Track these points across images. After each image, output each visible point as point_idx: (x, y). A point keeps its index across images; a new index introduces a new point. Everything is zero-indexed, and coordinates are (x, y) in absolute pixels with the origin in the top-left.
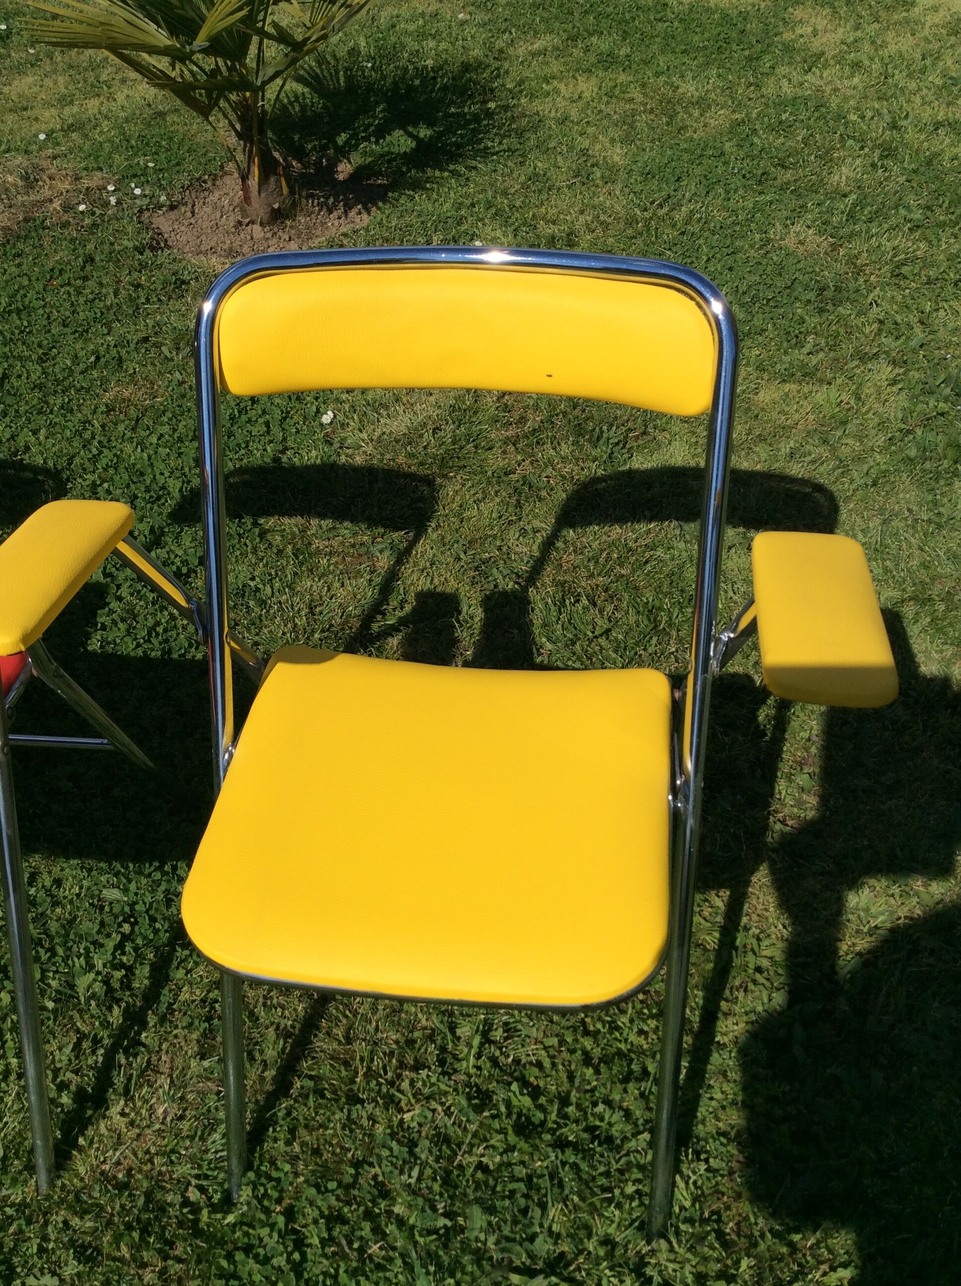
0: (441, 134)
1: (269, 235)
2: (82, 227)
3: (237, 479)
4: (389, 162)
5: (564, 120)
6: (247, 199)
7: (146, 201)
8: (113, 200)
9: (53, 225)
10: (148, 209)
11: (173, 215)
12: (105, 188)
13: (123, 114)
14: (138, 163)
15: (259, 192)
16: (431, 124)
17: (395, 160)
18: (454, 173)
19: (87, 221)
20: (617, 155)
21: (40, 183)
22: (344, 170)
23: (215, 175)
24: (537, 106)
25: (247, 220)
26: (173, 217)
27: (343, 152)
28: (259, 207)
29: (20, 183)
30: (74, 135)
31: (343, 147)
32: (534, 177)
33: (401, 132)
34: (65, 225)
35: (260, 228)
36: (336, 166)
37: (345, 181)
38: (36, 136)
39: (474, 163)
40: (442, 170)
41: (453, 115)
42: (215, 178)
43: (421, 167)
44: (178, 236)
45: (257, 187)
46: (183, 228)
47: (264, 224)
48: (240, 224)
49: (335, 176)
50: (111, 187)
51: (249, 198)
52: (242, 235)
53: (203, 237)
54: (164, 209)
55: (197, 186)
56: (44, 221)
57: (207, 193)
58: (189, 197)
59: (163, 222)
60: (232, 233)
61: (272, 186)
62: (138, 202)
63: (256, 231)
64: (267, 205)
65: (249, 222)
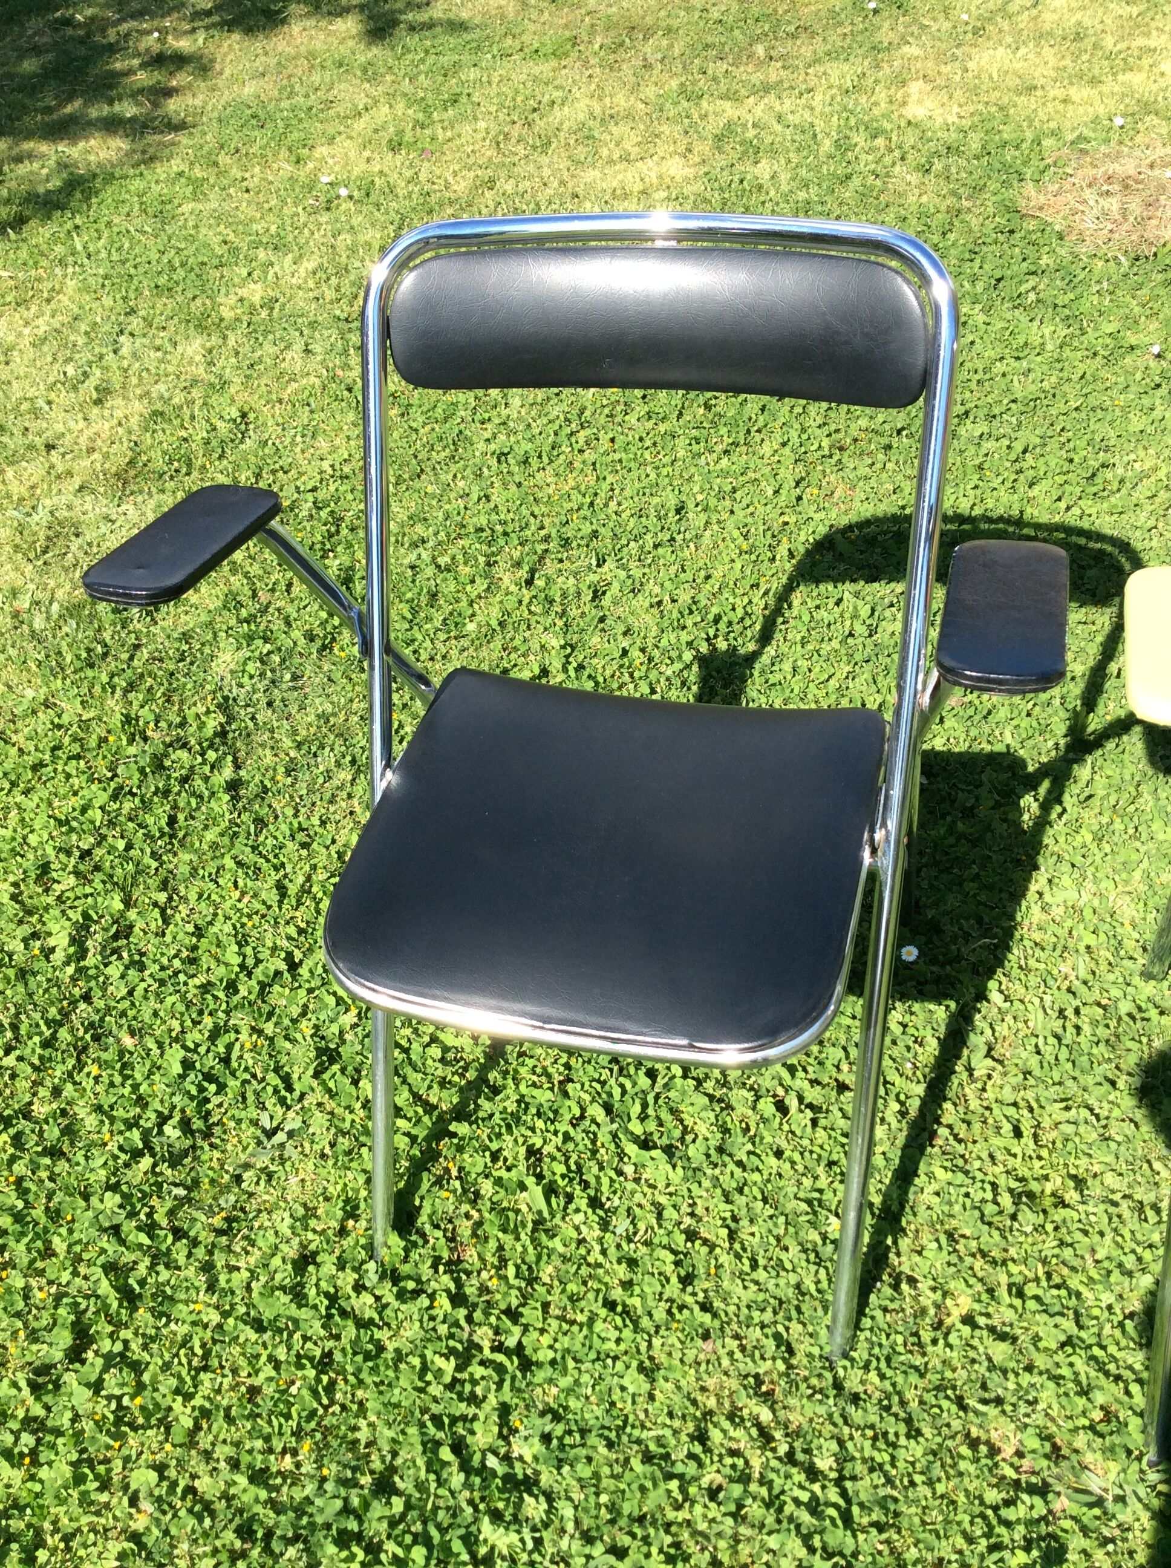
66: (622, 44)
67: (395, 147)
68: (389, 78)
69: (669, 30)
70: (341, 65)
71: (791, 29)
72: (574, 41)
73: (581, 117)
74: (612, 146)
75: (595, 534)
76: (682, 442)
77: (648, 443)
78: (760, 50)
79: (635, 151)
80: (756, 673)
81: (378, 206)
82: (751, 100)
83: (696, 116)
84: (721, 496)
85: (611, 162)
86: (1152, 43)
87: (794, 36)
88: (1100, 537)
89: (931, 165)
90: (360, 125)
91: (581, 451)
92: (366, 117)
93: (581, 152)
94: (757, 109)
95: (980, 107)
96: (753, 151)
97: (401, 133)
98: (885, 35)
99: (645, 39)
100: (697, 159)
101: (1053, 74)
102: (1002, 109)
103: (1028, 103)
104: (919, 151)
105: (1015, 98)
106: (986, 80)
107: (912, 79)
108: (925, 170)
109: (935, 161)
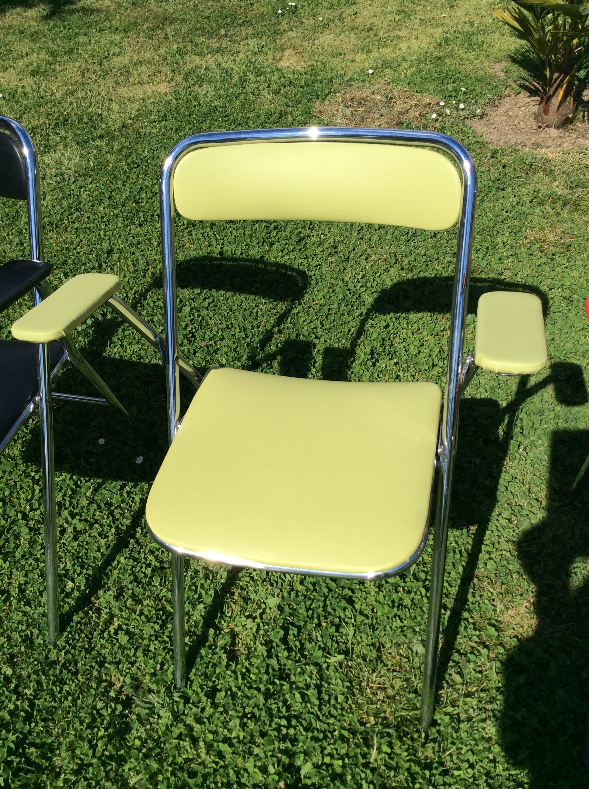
1: (562, 135)
6: (545, 111)
8: (448, 112)
9: (416, 127)
10: (468, 118)
11: (483, 121)
12: (438, 104)
13: (414, 58)
15: (559, 107)
19: (438, 125)
23: (501, 97)
25: (545, 125)
26: (483, 123)
28: (553, 116)
29: (384, 99)
30: (388, 71)
35: (556, 130)
36: (583, 91)
38: (363, 71)
42: (500, 98)
44: (488, 136)
45: (558, 104)
46: (491, 130)
47: (558, 128)
48: (540, 127)
49: (583, 98)
50: (442, 104)
51: (548, 111)
52: (542, 135)
53: (509, 136)
54: (477, 118)
55: (492, 104)
56: (409, 124)
57: (496, 108)
58: (488, 110)
59: (477, 126)
60: (534, 133)
61: (567, 103)
62: (461, 113)
63: (553, 132)
64: (563, 115)
65: (546, 126)
66: (158, 27)
67: (34, 74)
68: (43, 39)
69: (183, 20)
70: (23, 33)
71: (240, 22)
72: (135, 24)
73: (126, 61)
74: (136, 76)
75: (65, 262)
76: (120, 219)
77: (105, 219)
78: (223, 32)
79: (146, 79)
80: (120, 330)
81: (17, 102)
82: (209, 56)
83: (181, 63)
84: (131, 246)
85: (134, 84)
86: (401, 34)
87: (240, 25)
88: (292, 269)
89: (280, 90)
90: (22, 63)
91: (73, 223)
92: (25, 59)
93: (121, 79)
94: (210, 61)
95: (313, 63)
96: (201, 81)
97: (39, 67)
98: (283, 26)
99: (170, 24)
100: (174, 84)
101: (352, 48)
102: (323, 64)
103: (335, 61)
104: (277, 83)
105: (330, 59)
106: (320, 50)
107: (287, 48)
108: (277, 92)
109: (282, 88)
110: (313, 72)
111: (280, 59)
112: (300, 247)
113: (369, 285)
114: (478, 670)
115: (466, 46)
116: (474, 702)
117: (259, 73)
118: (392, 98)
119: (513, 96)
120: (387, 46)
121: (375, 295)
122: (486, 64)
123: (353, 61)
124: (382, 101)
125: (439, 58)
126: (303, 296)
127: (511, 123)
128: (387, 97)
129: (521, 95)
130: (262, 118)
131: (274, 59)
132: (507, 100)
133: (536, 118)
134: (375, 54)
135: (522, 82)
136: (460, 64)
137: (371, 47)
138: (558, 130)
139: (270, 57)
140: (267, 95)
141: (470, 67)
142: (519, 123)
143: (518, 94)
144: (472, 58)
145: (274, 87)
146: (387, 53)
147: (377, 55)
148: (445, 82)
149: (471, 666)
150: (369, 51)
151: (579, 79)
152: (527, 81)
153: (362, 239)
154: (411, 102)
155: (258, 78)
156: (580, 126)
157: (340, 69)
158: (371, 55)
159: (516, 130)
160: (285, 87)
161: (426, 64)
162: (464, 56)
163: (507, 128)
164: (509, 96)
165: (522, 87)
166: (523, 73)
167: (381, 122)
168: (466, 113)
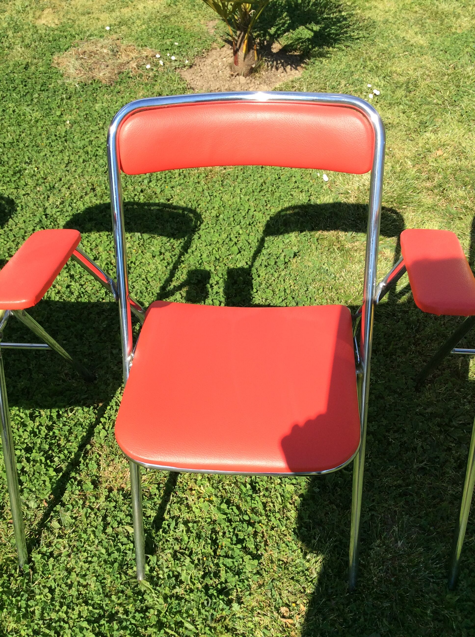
0: (324, 29)
1: (249, 81)
2: (149, 77)
3: (291, 212)
4: (302, 43)
5: (386, 22)
6: (236, 62)
7: (178, 63)
8: (161, 63)
9: (134, 76)
10: (179, 68)
11: (191, 70)
12: (155, 56)
13: (146, 17)
14: (166, 43)
15: (244, 58)
16: (317, 23)
17: (305, 41)
18: (340, 50)
19: (151, 74)
20: (421, 40)
21: (119, 53)
22: (276, 47)
23: (208, 49)
24: (368, 14)
25: (236, 73)
26: (191, 72)
27: (275, 37)
28: (242, 67)
29: (110, 53)
30: (123, 28)
31: (275, 35)
32: (383, 51)
33: (304, 27)
34: (141, 76)
35: (244, 78)
36: (272, 45)
37: (277, 53)
38: (103, 28)
39: (348, 44)
40: (334, 47)
41: (326, 18)
42: (208, 51)
43: (321, 46)
44: (195, 82)
45: (243, 56)
46: (198, 78)
47: (245, 76)
48: (232, 75)
49: (272, 50)
50: (158, 56)
51: (238, 62)
52: (234, 82)
53: (211, 83)
54: (187, 67)
55: (200, 55)
56: (128, 73)
57: (205, 59)
58: (197, 61)
59: (187, 74)
60: (228, 81)
61: (251, 55)
62: (173, 64)
63: (242, 79)
64: (248, 65)
65: (238, 74)
88: (3, 198)
89: (31, 44)
95: (66, 20)
102: (73, 21)
103: (84, 19)
104: (29, 38)
105: (79, 17)
106: (74, 9)
107: (48, 8)
108: (28, 46)
109: (33, 43)
110: (63, 28)
111: (39, 17)
112: (15, 179)
113: (65, 209)
114: (74, 516)
115: (190, 6)
116: (65, 541)
117: (17, 29)
118: (118, 52)
119: (218, 49)
120: (128, 6)
121: (68, 219)
122: (202, 22)
123: (98, 19)
124: (108, 54)
125: (166, 17)
126: (8, 221)
127: (213, 72)
128: (113, 51)
129: (225, 49)
130: (11, 68)
131: (33, 17)
132: (214, 52)
133: (231, 67)
134: (117, 13)
135: (227, 37)
136: (182, 22)
137: (115, 7)
138: (246, 77)
139: (31, 15)
140: (19, 48)
141: (188, 24)
142: (219, 72)
143: (223, 47)
144: (192, 17)
145: (27, 41)
146: (126, 12)
147: (118, 14)
148: (166, 37)
149: (69, 513)
150: (113, 10)
151: (270, 35)
152: (231, 36)
153: (68, 171)
154: (133, 55)
155: (15, 34)
156: (264, 74)
157: (85, 25)
158: (114, 14)
159: (216, 77)
160: (35, 42)
161: (155, 22)
162: (186, 15)
163: (210, 76)
164: (216, 49)
165: (227, 41)
166: (230, 30)
167: (105, 72)
168: (177, 64)
